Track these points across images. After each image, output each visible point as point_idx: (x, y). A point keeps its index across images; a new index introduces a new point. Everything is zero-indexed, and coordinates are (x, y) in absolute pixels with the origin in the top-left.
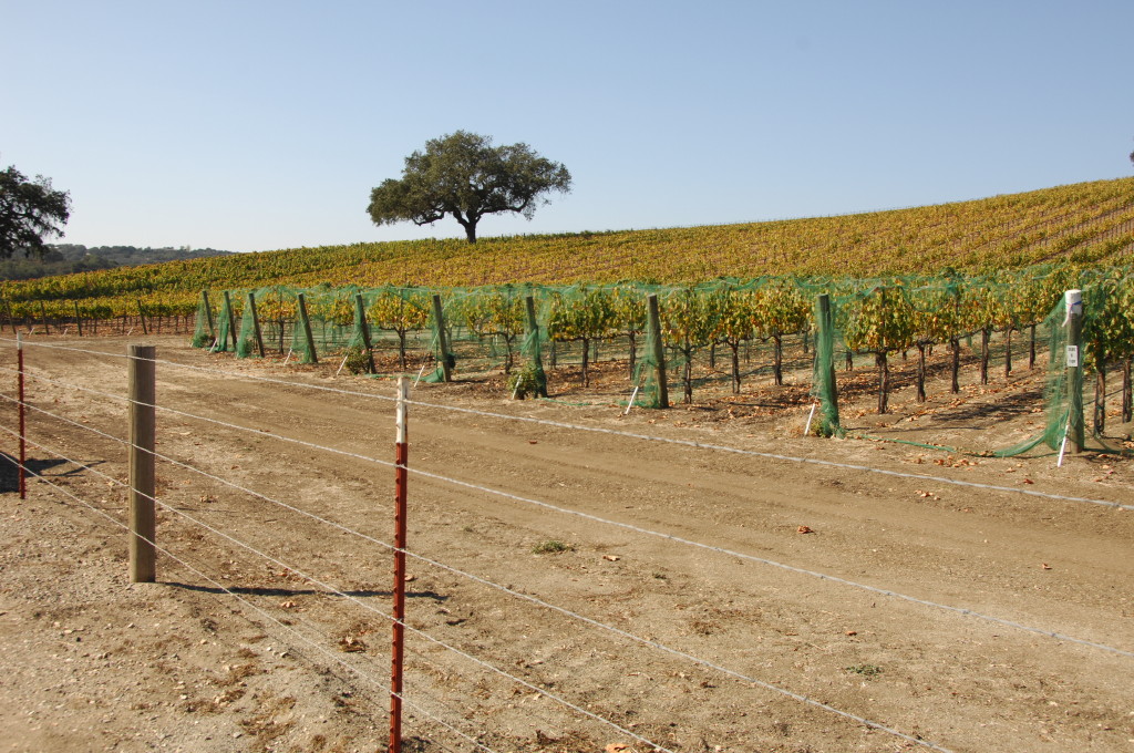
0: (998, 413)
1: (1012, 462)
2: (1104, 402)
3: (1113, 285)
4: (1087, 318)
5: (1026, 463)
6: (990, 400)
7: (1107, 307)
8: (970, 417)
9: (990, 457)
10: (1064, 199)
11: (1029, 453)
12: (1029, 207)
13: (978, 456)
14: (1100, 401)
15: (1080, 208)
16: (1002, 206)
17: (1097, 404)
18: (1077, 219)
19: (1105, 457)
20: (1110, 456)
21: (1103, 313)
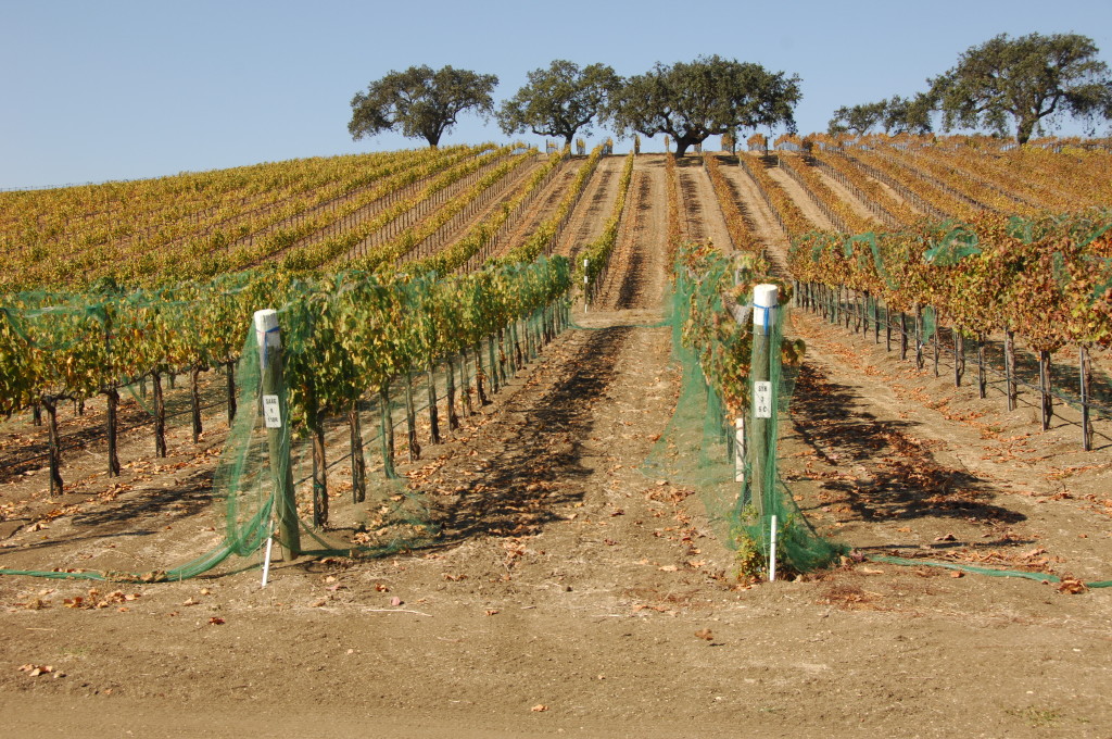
0: (178, 503)
1: (195, 585)
2: (324, 477)
3: (322, 301)
4: (290, 352)
5: (217, 585)
6: (167, 481)
7: (318, 334)
8: (134, 515)
9: (161, 581)
10: (270, 181)
11: (222, 568)
12: (225, 191)
13: (142, 582)
14: (320, 475)
15: (292, 194)
16: (188, 189)
17: (315, 480)
18: (289, 209)
19: (329, 563)
20: (338, 559)
21: (313, 344)
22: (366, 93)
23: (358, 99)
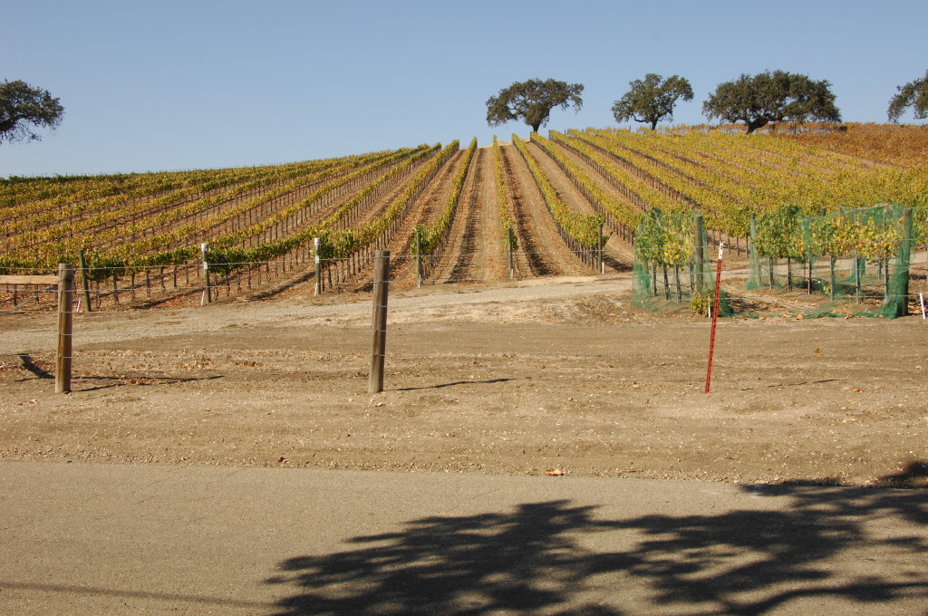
22: (497, 96)
23: (492, 100)
